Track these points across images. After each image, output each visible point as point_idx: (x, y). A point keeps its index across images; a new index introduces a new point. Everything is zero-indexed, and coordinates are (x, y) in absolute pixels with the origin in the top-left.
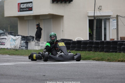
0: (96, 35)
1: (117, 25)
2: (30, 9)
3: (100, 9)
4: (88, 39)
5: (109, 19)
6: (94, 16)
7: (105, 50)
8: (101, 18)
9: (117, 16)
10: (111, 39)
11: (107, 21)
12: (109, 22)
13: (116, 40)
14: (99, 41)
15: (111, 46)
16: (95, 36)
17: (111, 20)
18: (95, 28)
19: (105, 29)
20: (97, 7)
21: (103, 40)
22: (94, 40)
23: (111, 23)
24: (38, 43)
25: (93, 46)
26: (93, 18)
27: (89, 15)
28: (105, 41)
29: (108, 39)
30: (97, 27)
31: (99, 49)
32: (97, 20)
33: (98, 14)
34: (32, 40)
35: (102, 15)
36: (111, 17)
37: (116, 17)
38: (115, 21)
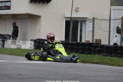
0: (72, 36)
1: (93, 27)
2: (9, 8)
3: (77, 10)
4: (64, 40)
5: (85, 21)
6: (71, 18)
7: (80, 51)
8: (77, 19)
9: (94, 18)
10: (86, 41)
11: (83, 23)
12: (86, 24)
13: (91, 42)
14: (75, 42)
15: (87, 48)
16: (70, 37)
17: (87, 22)
18: (71, 29)
19: (81, 31)
20: (74, 9)
21: (79, 41)
22: (70, 41)
23: (87, 25)
24: (14, 41)
25: (69, 46)
26: (70, 20)
27: (66, 17)
28: (80, 42)
29: (83, 41)
30: (73, 29)
31: (74, 50)
32: (74, 21)
33: (75, 15)
34: (8, 38)
35: (79, 17)
36: (87, 19)
37: (92, 19)
38: (92, 24)
